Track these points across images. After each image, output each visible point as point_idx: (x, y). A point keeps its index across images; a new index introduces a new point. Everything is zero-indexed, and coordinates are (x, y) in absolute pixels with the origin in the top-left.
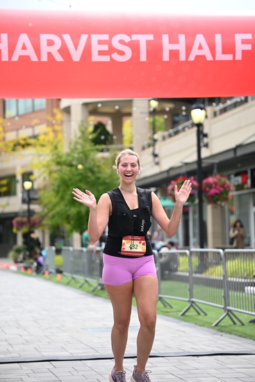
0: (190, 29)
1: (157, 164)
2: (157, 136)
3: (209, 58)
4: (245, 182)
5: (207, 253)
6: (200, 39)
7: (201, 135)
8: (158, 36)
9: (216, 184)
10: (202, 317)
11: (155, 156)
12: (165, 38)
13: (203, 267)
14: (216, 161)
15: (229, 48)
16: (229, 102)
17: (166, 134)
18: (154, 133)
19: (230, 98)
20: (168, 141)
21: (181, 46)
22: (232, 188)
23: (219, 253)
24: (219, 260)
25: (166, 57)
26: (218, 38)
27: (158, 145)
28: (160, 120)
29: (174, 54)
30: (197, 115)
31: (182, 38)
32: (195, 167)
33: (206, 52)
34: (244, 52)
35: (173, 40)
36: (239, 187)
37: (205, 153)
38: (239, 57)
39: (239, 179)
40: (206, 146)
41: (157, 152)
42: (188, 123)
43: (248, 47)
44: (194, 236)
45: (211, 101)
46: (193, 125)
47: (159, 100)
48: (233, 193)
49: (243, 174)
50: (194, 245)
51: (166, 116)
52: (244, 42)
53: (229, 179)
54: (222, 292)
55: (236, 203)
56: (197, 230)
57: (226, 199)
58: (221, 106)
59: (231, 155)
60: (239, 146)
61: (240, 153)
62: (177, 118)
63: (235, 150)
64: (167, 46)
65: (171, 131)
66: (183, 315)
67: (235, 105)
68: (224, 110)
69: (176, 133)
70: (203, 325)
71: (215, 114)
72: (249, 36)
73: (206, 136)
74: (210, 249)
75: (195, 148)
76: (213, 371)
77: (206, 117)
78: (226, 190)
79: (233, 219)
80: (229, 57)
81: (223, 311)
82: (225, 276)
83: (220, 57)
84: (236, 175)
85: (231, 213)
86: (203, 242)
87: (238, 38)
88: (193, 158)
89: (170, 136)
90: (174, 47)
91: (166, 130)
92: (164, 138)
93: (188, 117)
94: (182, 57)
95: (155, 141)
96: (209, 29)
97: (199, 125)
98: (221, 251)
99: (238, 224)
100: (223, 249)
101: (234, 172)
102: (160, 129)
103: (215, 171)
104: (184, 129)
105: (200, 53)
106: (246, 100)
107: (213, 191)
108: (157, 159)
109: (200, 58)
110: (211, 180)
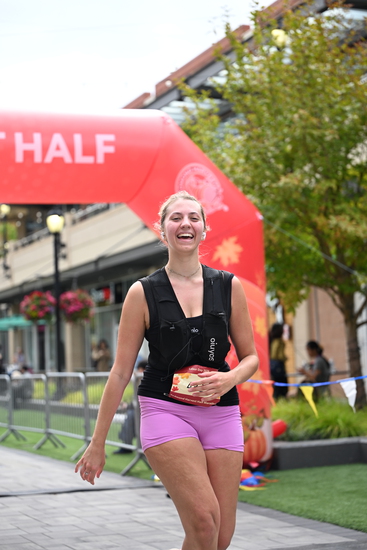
0: (47, 128)
1: (9, 277)
2: (9, 245)
3: (68, 159)
4: (107, 298)
5: (65, 378)
6: (57, 139)
7: (58, 245)
8: (10, 133)
9: (75, 300)
10: (60, 450)
11: (6, 268)
12: (19, 137)
13: (61, 394)
14: (76, 274)
15: (90, 150)
16: (89, 209)
17: (19, 243)
18: (5, 241)
19: (91, 205)
20: (22, 252)
21: (36, 146)
22: (94, 303)
23: (79, 378)
24: (79, 385)
25: (19, 158)
26: (78, 139)
27: (9, 257)
28: (12, 227)
29: (29, 155)
30: (55, 222)
31: (37, 137)
32: (52, 281)
33: (65, 154)
34: (107, 155)
35: (28, 139)
36: (101, 304)
37: (63, 265)
38: (101, 159)
39: (101, 295)
40: (65, 257)
41: (8, 263)
42: (44, 232)
43: (111, 149)
44: (51, 358)
45: (69, 207)
46: (50, 233)
47: (12, 206)
48: (94, 310)
49: (105, 288)
50: (51, 368)
51: (18, 224)
52: (107, 143)
53: (90, 293)
54: (81, 421)
55: (97, 322)
56: (54, 352)
57: (87, 317)
58: (80, 213)
59: (92, 268)
60: (101, 259)
61: (102, 265)
62: (31, 226)
63: (96, 262)
64: (21, 146)
65: (25, 240)
66: (39, 448)
67: (97, 212)
68: (84, 218)
69: (31, 242)
70: (61, 458)
71: (74, 222)
72: (111, 138)
73: (63, 246)
74: (69, 373)
75: (51, 260)
76: (72, 510)
77: (65, 225)
78: (86, 306)
79: (95, 339)
80: (89, 160)
81: (82, 442)
82: (86, 404)
83: (80, 159)
84: (99, 289)
85: (93, 331)
86: (61, 365)
87: (100, 139)
88: (50, 270)
89: (23, 245)
90: (29, 147)
91: (19, 238)
92: (16, 248)
93: (44, 224)
94: (38, 159)
95: (6, 252)
96: (68, 129)
97: (57, 235)
98: (81, 375)
99: (103, 345)
100: (84, 373)
101: (96, 285)
102: (12, 238)
103: (75, 285)
104: (39, 239)
105: (58, 154)
106: (107, 208)
107: (72, 308)
108: (8, 272)
109: (58, 160)
110: (70, 295)
